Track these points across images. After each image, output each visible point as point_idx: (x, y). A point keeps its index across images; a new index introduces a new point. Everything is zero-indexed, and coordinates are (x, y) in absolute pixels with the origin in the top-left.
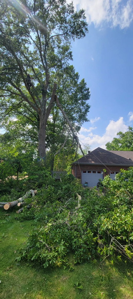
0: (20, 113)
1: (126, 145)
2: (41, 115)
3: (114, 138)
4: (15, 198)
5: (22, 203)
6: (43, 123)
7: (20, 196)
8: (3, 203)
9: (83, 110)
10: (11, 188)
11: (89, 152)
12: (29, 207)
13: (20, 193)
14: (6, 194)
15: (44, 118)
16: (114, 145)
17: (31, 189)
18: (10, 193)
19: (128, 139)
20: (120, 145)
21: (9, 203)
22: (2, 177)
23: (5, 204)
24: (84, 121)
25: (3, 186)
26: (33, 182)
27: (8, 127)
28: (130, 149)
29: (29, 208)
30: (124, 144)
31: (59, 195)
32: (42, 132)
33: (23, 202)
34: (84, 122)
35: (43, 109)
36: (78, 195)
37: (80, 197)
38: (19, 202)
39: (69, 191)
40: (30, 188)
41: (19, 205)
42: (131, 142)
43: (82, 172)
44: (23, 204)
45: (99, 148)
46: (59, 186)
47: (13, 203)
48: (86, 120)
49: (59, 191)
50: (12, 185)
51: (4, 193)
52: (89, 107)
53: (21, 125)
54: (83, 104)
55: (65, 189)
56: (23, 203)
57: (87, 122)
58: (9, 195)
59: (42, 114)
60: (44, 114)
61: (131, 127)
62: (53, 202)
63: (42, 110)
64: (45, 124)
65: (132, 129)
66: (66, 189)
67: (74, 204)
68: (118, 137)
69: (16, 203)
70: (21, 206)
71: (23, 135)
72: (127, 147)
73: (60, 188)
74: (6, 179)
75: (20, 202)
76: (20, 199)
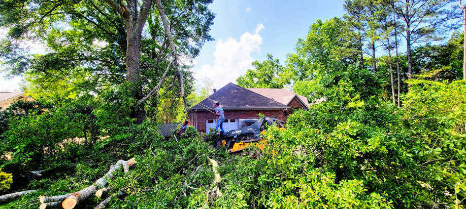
0: (80, 15)
1: (264, 80)
2: (128, 21)
3: (248, 71)
4: (87, 181)
5: (105, 189)
6: (134, 35)
7: (98, 176)
8: (60, 197)
9: (204, 21)
10: (75, 162)
11: (215, 90)
12: (122, 194)
13: (97, 170)
14: (63, 175)
15: (134, 26)
16: (247, 80)
17: (120, 159)
18: (72, 172)
19: (267, 72)
20: (256, 80)
21: (76, 195)
22: (50, 141)
23: (64, 199)
24: (206, 40)
25: (54, 160)
26: (122, 146)
27: (52, 42)
28: (269, 86)
29: (121, 197)
30: (262, 79)
31: (176, 163)
32: (133, 53)
33: (107, 185)
34: (204, 42)
35: (132, 8)
36: (211, 159)
37: (214, 163)
38: (97, 188)
39: (194, 155)
40: (117, 158)
41: (99, 194)
42: (270, 75)
43: (207, 122)
44: (108, 190)
45: (230, 83)
46: (175, 148)
47: (85, 191)
48: (209, 38)
49: (177, 156)
50: (75, 156)
51: (58, 174)
52: (214, 17)
53: (82, 38)
54: (202, 10)
55: (187, 152)
56: (109, 188)
57: (210, 41)
58: (72, 176)
59: (132, 19)
60: (135, 19)
61: (270, 54)
62: (168, 177)
63: (130, 11)
64: (137, 37)
65: (272, 58)
66: (190, 151)
67: (209, 175)
68: (254, 69)
69: (91, 190)
70: (105, 195)
71: (90, 59)
72: (265, 83)
73: (178, 151)
74: (60, 144)
75: (101, 188)
76: (100, 181)
